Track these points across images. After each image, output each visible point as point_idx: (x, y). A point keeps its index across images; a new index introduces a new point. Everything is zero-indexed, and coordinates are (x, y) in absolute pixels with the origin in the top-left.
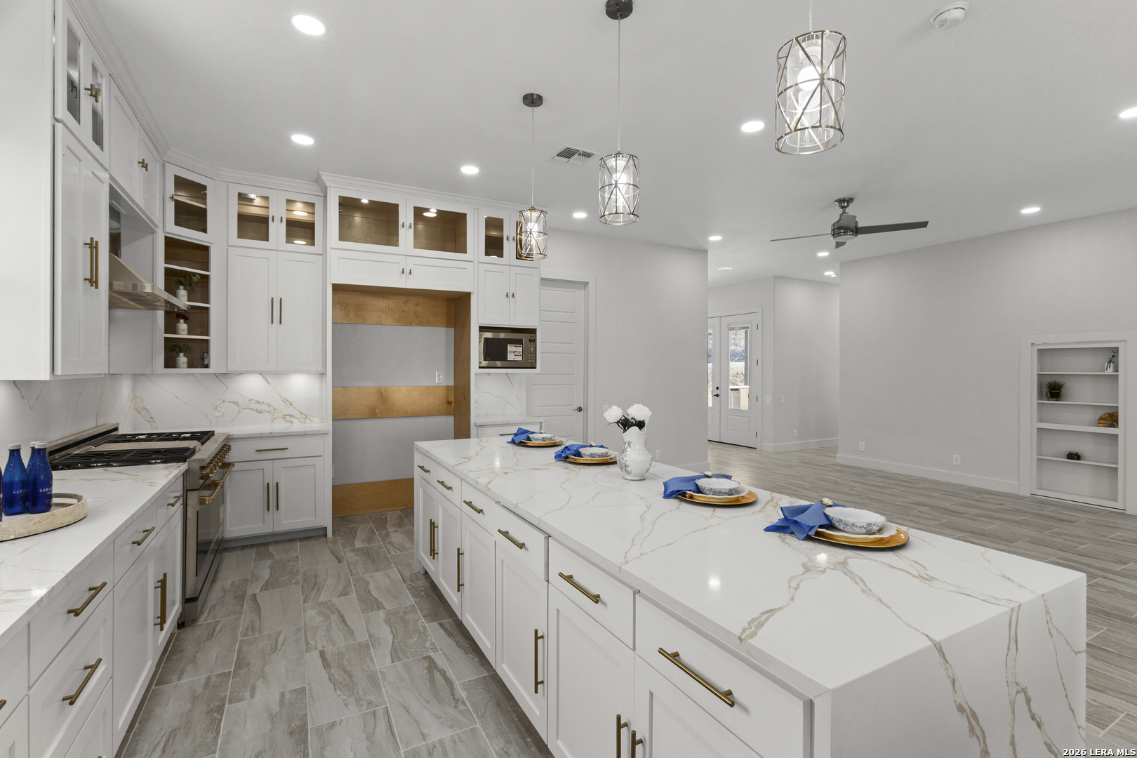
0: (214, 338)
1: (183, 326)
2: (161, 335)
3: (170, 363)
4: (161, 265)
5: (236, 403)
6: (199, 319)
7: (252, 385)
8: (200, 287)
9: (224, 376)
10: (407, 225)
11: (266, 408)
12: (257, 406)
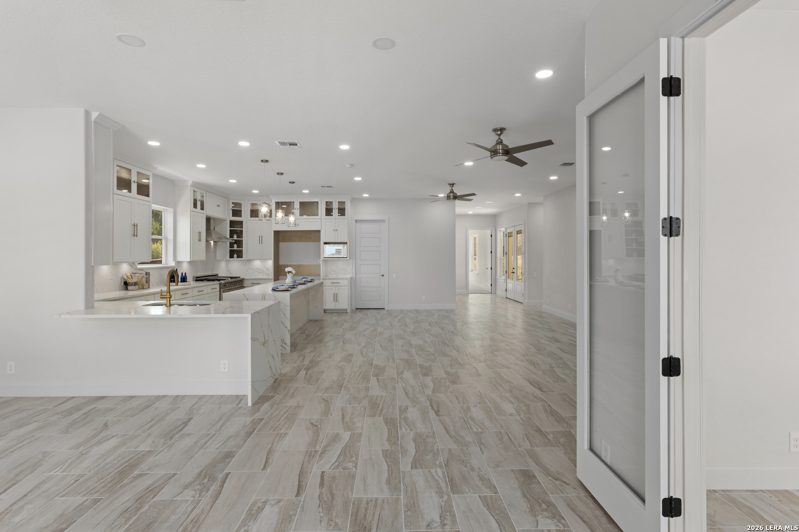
0: (244, 249)
1: (235, 246)
2: (228, 249)
3: (231, 256)
4: (228, 229)
5: (253, 269)
6: (239, 243)
7: (257, 263)
8: (240, 234)
9: (249, 261)
10: (297, 208)
11: (261, 271)
12: (258, 270)
